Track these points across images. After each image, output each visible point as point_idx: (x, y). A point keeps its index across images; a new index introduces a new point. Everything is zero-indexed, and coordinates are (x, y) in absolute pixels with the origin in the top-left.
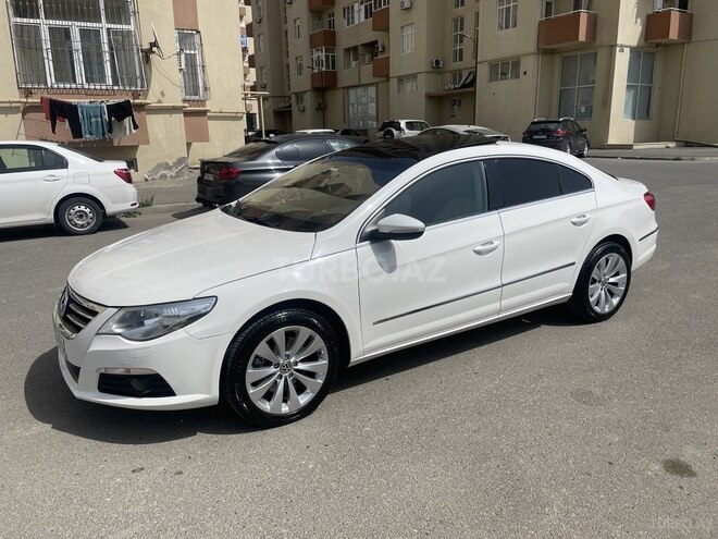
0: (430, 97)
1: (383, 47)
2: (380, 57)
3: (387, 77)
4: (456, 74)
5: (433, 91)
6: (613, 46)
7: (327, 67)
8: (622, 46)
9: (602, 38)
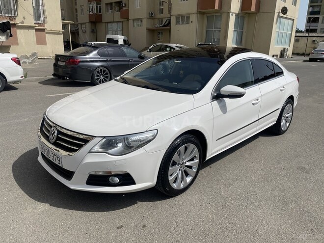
0: (149, 30)
1: (125, 4)
2: (124, 9)
3: (128, 19)
4: (161, 20)
5: (150, 27)
6: (229, 13)
7: (97, 11)
8: (232, 13)
9: (224, 9)
